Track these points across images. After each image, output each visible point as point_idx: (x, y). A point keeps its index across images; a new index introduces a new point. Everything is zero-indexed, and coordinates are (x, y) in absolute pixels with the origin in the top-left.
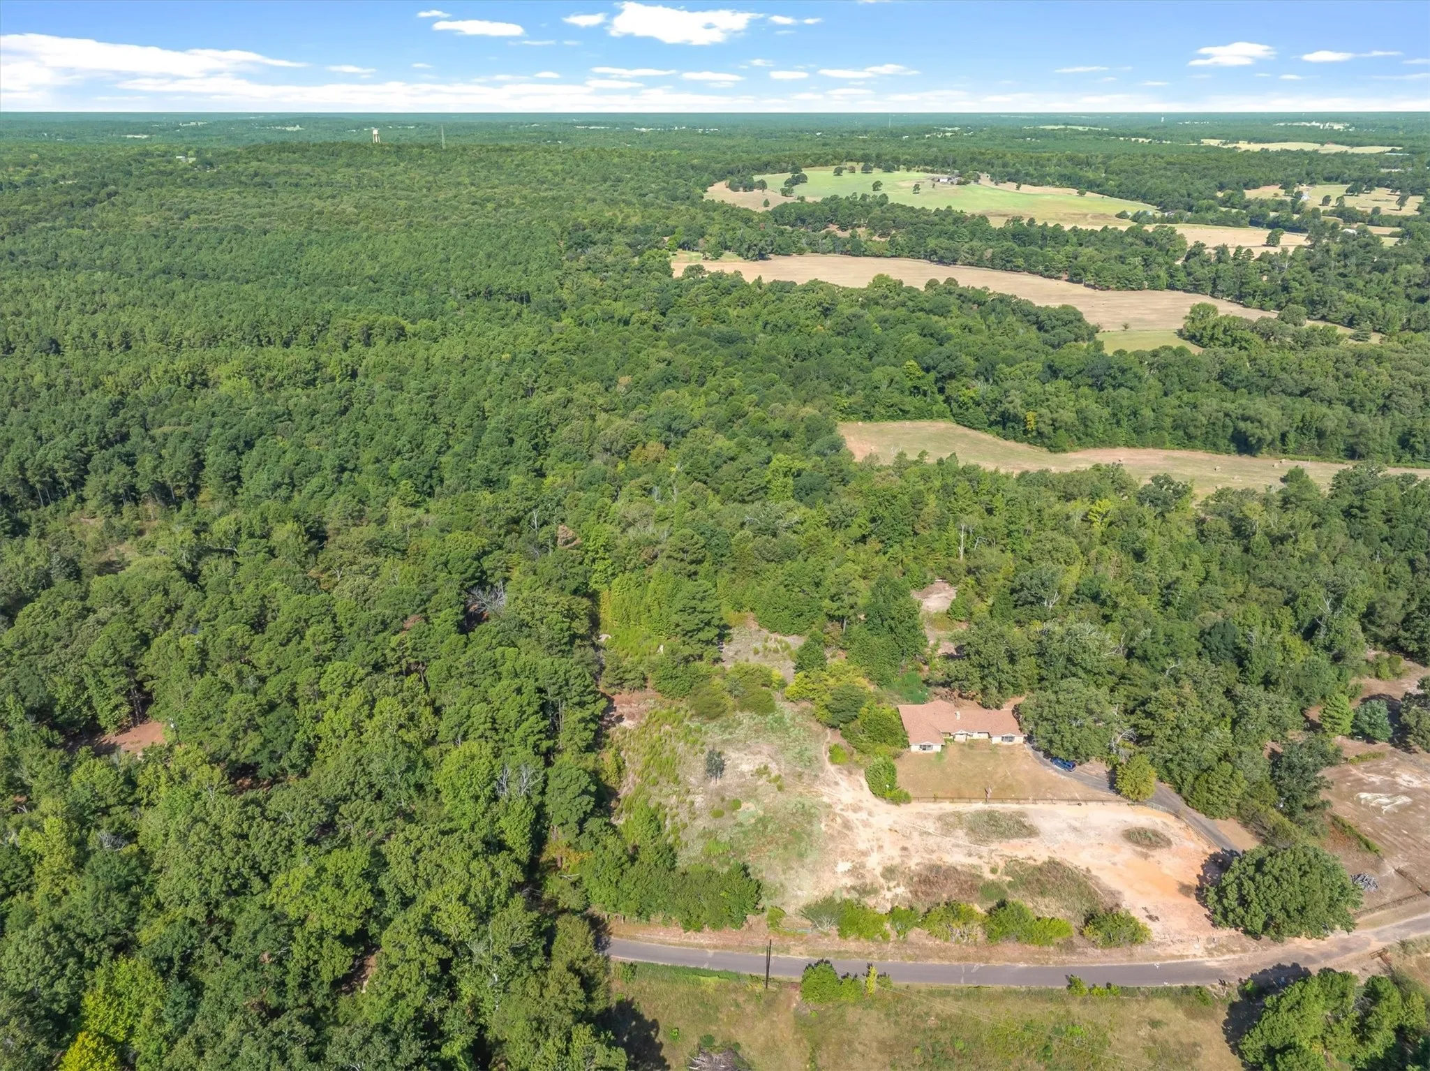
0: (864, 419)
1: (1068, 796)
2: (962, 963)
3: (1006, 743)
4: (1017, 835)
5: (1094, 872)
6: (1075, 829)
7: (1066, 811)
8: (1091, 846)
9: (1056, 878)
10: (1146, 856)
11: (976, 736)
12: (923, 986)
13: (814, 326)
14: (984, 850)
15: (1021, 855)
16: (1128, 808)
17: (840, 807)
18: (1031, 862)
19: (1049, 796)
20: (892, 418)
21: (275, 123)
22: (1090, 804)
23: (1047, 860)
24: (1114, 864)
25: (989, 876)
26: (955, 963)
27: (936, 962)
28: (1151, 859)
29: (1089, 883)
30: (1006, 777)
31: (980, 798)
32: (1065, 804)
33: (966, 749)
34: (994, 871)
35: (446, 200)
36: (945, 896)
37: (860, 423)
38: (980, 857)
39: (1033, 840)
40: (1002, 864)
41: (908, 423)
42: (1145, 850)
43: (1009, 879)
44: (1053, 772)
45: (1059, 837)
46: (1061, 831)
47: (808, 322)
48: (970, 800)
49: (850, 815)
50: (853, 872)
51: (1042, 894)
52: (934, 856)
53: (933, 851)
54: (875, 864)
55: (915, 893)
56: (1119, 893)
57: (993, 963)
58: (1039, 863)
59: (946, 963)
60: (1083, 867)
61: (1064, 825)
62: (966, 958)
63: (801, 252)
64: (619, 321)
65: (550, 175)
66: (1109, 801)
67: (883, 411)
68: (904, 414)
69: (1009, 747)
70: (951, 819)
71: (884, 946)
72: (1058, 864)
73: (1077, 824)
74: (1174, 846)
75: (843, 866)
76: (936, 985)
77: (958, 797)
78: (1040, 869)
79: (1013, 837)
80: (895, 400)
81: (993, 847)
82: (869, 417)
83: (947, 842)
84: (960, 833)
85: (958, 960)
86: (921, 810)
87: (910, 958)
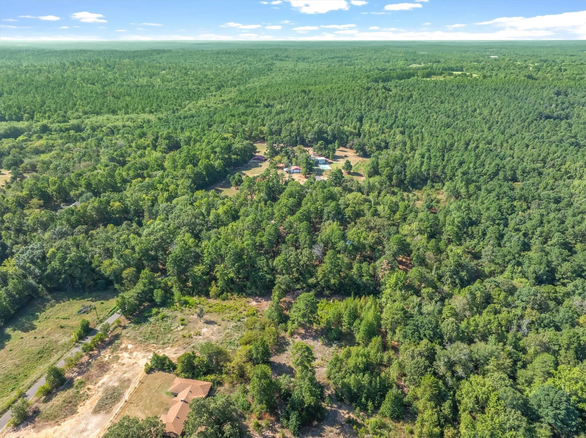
4: (99, 406)
5: (56, 427)
6: (83, 431)
8: (70, 434)
9: (67, 410)
14: (101, 390)
15: (88, 402)
18: (82, 404)
23: (78, 411)
25: (88, 386)
29: (53, 422)
31: (130, 399)
34: (89, 389)
38: (99, 387)
39: (91, 410)
40: (90, 393)
43: (81, 393)
45: (84, 422)
46: (87, 424)
48: (132, 395)
51: (63, 402)
52: (112, 372)
53: (115, 372)
55: (101, 363)
56: (38, 432)
58: (79, 407)
60: (63, 424)
61: (89, 427)
70: (126, 384)
72: (73, 414)
77: (137, 391)
78: (76, 406)
79: (99, 403)
81: (100, 394)
83: (115, 378)
84: (116, 384)
86: (139, 376)
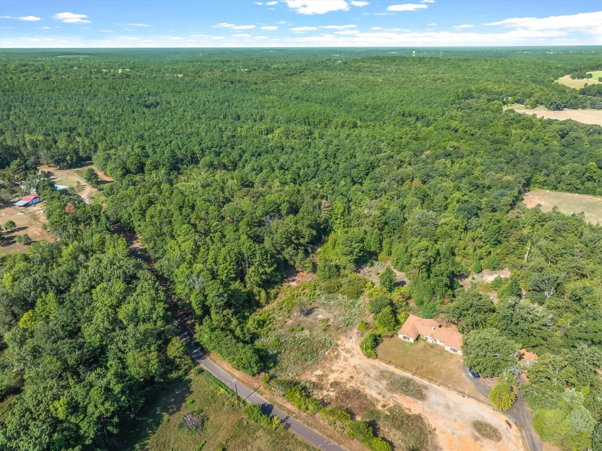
0: (552, 189)
1: (461, 390)
2: (327, 438)
3: (452, 352)
4: (413, 396)
5: (437, 432)
6: (448, 407)
7: (452, 397)
8: (449, 419)
9: (412, 424)
10: (477, 439)
11: (438, 343)
12: (300, 438)
13: (552, 141)
14: (389, 395)
15: (405, 405)
16: (492, 411)
17: (342, 348)
18: (407, 411)
19: (450, 385)
20: (568, 191)
21: (388, 51)
22: (471, 400)
23: (417, 414)
24: (453, 434)
25: (379, 407)
26: (324, 437)
27: (316, 431)
28: (479, 442)
29: (429, 436)
30: (436, 367)
31: (412, 371)
32: (455, 393)
33: (428, 347)
34: (384, 406)
35: (422, 79)
36: (350, 406)
37: (548, 191)
38: (384, 397)
39: (419, 402)
40: (392, 405)
41: (577, 195)
42: (479, 436)
43: (388, 413)
44: (466, 376)
45: (435, 407)
46: (439, 404)
47: (550, 139)
48: (405, 370)
49: (343, 353)
50: (320, 377)
51: (399, 428)
52: (362, 387)
53: (364, 384)
54: (332, 378)
55: (337, 398)
57: (342, 447)
58: (411, 414)
59: (321, 434)
60: (434, 427)
61: (444, 402)
62: (331, 437)
63: (584, 108)
64: (453, 130)
65: (481, 70)
66: (484, 402)
67: (564, 187)
68: (577, 190)
69: (452, 354)
70: (387, 375)
71: (302, 413)
72: (422, 419)
73: (452, 405)
74: (500, 443)
75: (319, 372)
76: (306, 441)
77: (402, 367)
78: (409, 416)
79: (410, 395)
80: (572, 182)
81: (395, 395)
82: (555, 188)
83: (375, 383)
84: (385, 382)
85: (328, 436)
86: (377, 365)
87: (308, 424)
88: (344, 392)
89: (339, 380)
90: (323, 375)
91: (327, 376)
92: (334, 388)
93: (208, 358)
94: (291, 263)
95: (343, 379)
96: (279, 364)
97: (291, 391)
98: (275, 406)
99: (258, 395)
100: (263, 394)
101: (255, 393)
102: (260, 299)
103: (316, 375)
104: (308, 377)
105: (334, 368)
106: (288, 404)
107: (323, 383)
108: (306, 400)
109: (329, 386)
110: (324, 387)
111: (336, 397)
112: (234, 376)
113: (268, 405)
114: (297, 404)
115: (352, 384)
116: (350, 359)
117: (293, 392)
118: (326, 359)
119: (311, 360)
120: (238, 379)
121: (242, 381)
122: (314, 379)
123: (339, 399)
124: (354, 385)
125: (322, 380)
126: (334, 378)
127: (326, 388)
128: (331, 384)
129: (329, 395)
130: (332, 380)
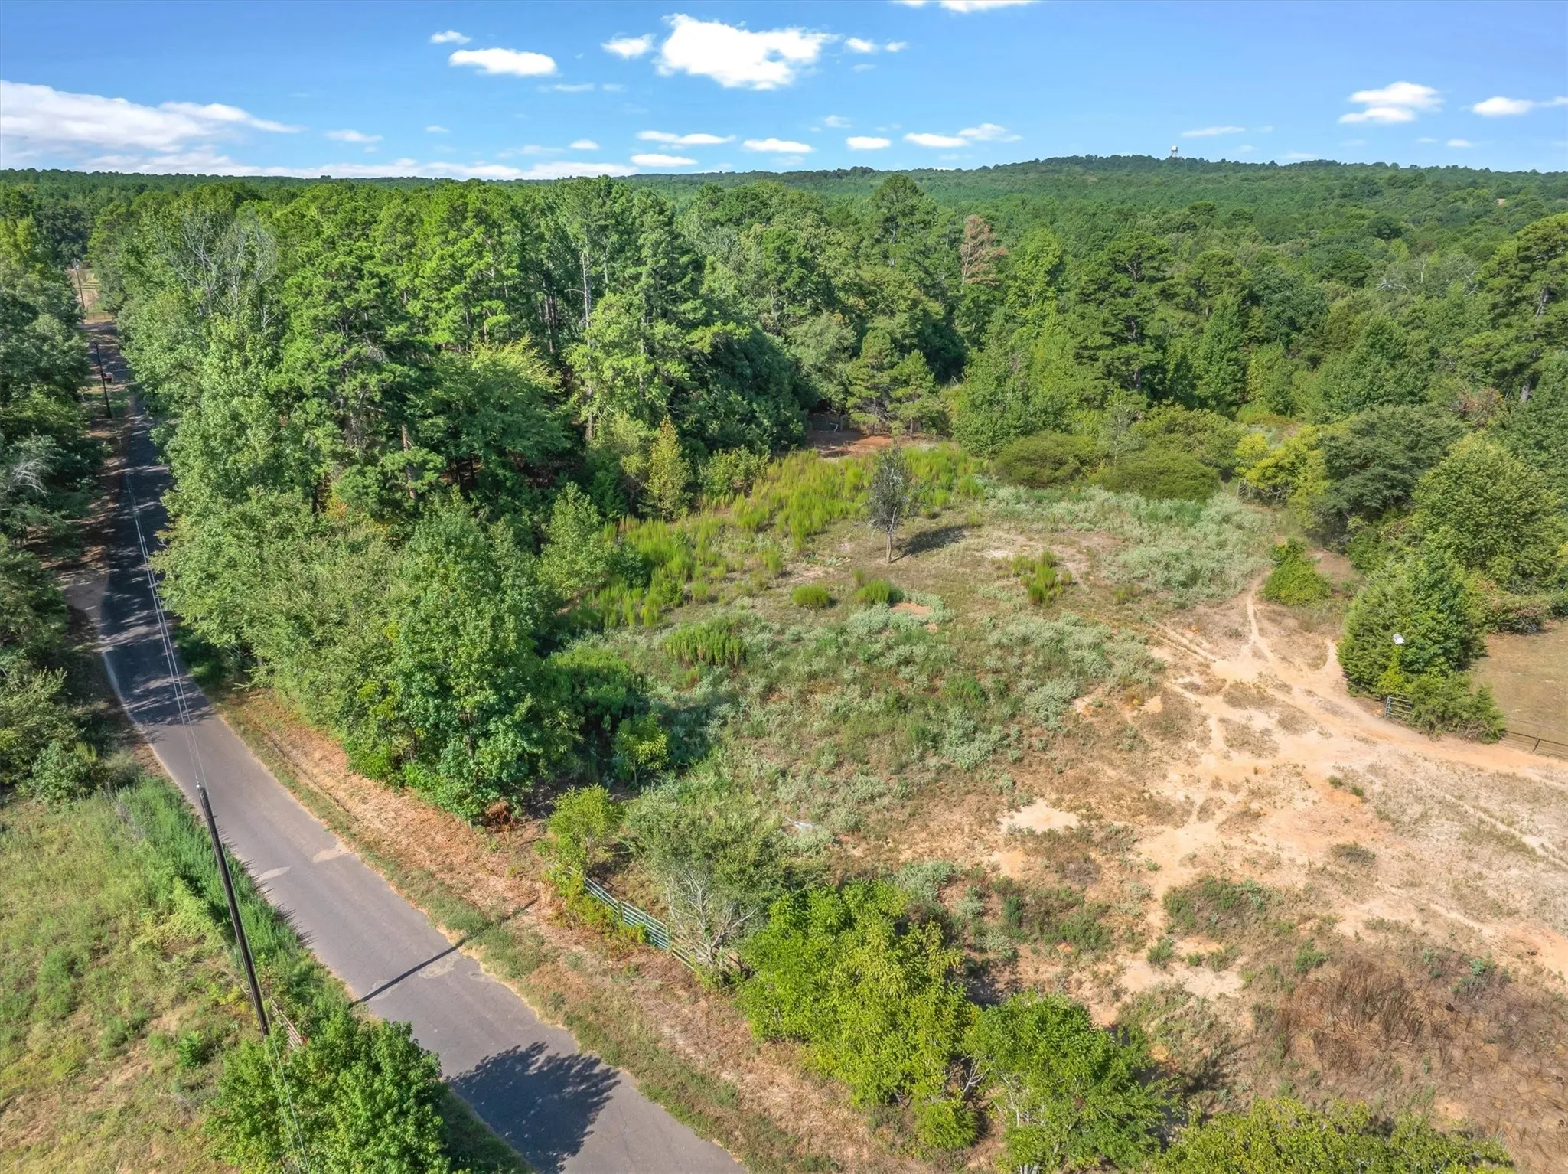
49: (1212, 707)
50: (1064, 851)
54: (1170, 854)
55: (1275, 1021)
75: (1045, 816)
88: (1330, 973)
89: (1240, 874)
90: (1084, 837)
91: (1119, 841)
92: (1215, 932)
93: (222, 718)
94: (830, 390)
95: (1274, 864)
96: (718, 754)
97: (801, 923)
98: (628, 1086)
99: (490, 973)
100: (539, 961)
101: (474, 953)
102: (645, 474)
103: (1018, 837)
104: (956, 844)
105: (1171, 787)
106: (767, 1061)
107: (1094, 894)
108: (962, 1022)
109: (1156, 918)
110: (1117, 922)
111: (1261, 1013)
112: (344, 825)
113: (560, 1070)
114: (863, 1066)
115: (1378, 908)
116: (1279, 736)
117: (819, 940)
118: (1084, 736)
119: (968, 737)
120: (370, 847)
121: (398, 863)
122: (1010, 865)
123: (1303, 1041)
124: (1406, 915)
125: (1089, 872)
126: (1193, 859)
127: (1135, 941)
128: (1179, 904)
129: (1179, 989)
130: (1178, 876)
